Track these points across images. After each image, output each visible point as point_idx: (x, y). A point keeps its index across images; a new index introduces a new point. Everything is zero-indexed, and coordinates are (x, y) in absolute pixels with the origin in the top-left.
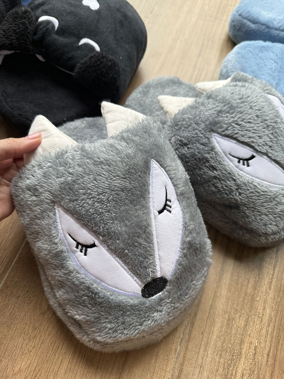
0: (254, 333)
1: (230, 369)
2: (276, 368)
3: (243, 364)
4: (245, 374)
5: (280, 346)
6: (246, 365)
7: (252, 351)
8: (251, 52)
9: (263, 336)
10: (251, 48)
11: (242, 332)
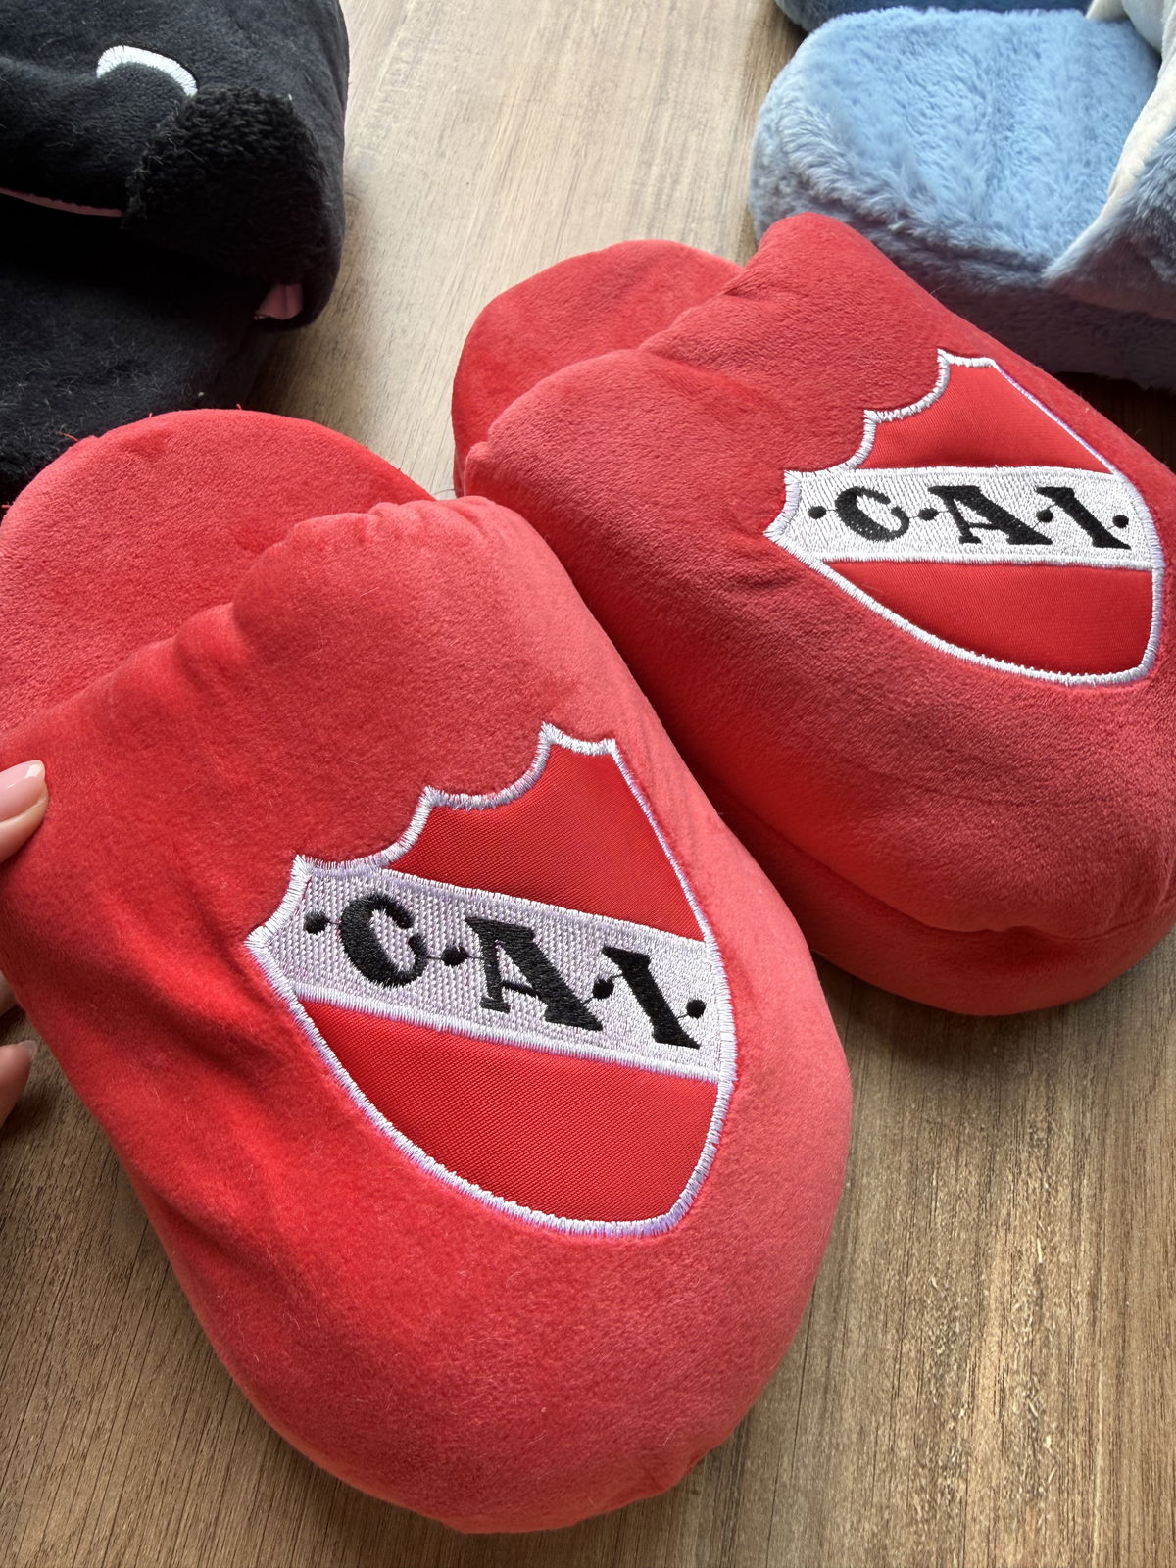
0: (1025, 1212)
1: (949, 1378)
2: (1134, 1345)
3: (995, 1349)
4: (1012, 1388)
5: (1136, 1250)
6: (1011, 1350)
7: (1025, 1289)
8: (871, 59)
9: (1061, 1220)
10: (867, 39)
11: (975, 1215)
